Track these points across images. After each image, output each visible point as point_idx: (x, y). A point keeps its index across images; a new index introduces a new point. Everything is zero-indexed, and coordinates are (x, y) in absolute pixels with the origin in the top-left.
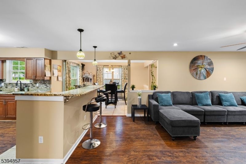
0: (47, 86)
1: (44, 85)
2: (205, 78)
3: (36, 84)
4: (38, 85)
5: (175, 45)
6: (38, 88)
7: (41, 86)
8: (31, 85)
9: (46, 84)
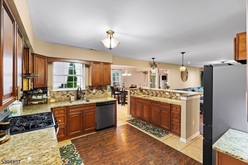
0: (104, 92)
1: (101, 91)
2: (186, 80)
3: (93, 90)
4: (94, 91)
5: (189, 63)
6: (94, 94)
7: (97, 92)
8: (87, 91)
9: (103, 90)
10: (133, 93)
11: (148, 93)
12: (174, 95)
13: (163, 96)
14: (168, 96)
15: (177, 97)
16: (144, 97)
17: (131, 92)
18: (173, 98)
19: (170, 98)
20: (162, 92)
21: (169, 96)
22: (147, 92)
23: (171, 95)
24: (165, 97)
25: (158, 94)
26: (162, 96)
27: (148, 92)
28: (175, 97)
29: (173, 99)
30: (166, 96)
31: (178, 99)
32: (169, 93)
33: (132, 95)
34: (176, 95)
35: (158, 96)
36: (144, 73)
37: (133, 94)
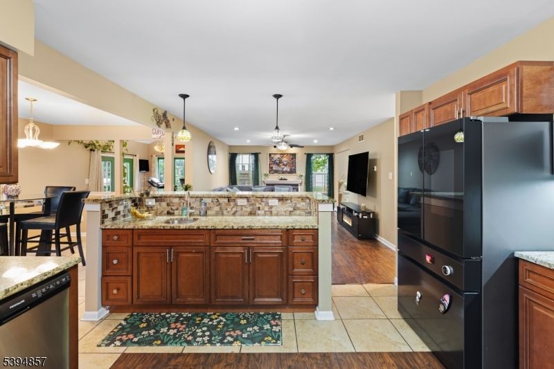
10: (111, 214)
11: (168, 209)
12: (263, 204)
13: (229, 209)
14: (244, 209)
15: (271, 207)
16: (168, 222)
17: (103, 212)
18: (259, 212)
19: (251, 214)
20: (226, 200)
21: (249, 209)
22: (164, 204)
23: (252, 205)
24: (234, 214)
25: (208, 209)
26: (225, 212)
27: (168, 205)
28: (266, 209)
29: (259, 215)
30: (239, 209)
31: (274, 212)
32: (248, 201)
33: (108, 224)
34: (267, 204)
35: (209, 212)
36: (86, 147)
37: (114, 219)
